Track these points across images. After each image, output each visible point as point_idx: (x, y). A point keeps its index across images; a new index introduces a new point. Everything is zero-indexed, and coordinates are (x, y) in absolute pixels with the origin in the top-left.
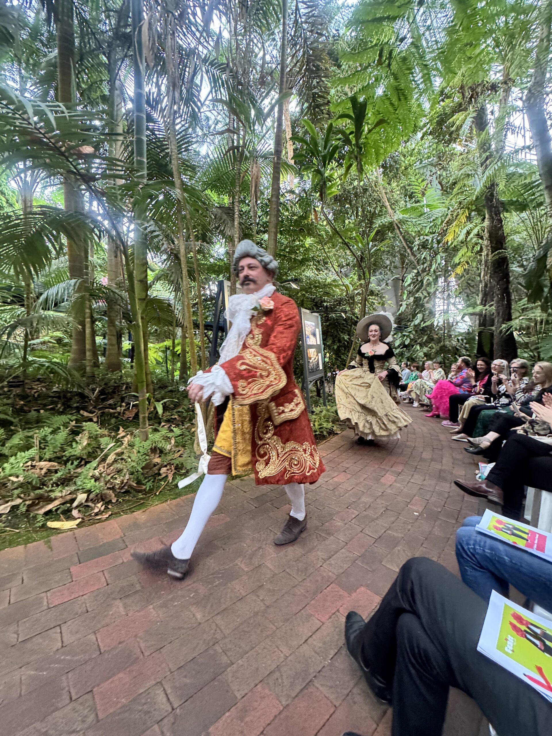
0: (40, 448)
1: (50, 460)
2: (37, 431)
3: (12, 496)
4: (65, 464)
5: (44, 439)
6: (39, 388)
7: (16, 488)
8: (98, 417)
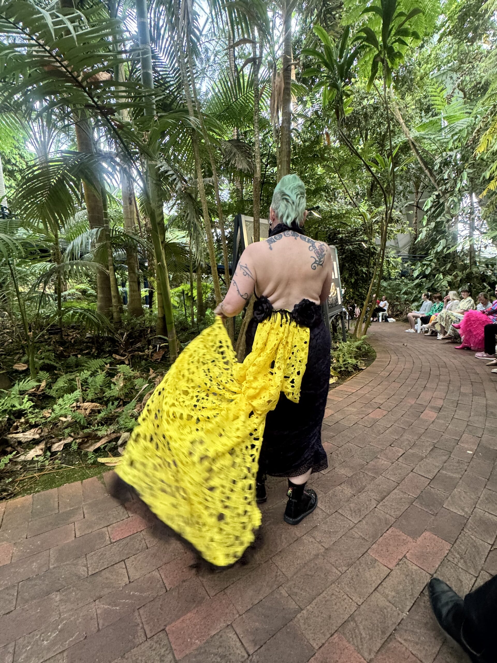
0: (83, 390)
1: (92, 401)
2: (78, 374)
3: (63, 435)
4: (107, 405)
5: (85, 382)
6: (74, 335)
7: (66, 428)
8: (129, 360)
